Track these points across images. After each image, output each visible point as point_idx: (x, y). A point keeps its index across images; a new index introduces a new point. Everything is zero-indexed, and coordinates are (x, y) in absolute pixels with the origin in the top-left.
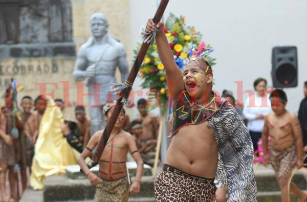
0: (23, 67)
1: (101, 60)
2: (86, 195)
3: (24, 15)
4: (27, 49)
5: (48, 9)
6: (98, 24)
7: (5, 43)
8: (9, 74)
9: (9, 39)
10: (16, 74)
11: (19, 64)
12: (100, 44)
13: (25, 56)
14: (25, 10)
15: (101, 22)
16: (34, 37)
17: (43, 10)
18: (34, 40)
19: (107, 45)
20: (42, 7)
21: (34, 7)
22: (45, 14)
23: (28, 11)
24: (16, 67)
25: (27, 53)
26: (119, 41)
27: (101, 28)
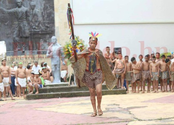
0: (41, 57)
1: (55, 51)
2: (48, 91)
3: (41, 41)
4: (42, 52)
5: (48, 39)
6: (54, 40)
7: (35, 50)
8: (37, 59)
9: (36, 49)
10: (39, 59)
11: (40, 56)
12: (54, 46)
13: (41, 54)
14: (41, 40)
15: (55, 39)
16: (44, 48)
17: (47, 40)
18: (44, 49)
19: (57, 46)
20: (46, 39)
21: (44, 39)
22: (48, 41)
23: (42, 40)
24: (39, 57)
25: (42, 53)
26: (61, 45)
27: (54, 41)
